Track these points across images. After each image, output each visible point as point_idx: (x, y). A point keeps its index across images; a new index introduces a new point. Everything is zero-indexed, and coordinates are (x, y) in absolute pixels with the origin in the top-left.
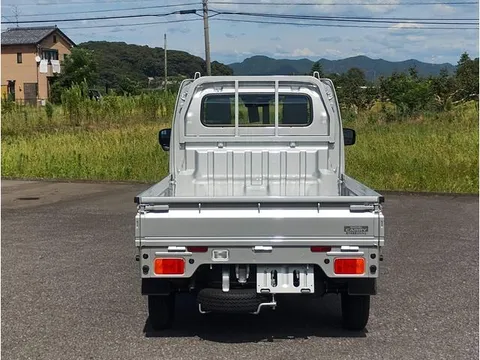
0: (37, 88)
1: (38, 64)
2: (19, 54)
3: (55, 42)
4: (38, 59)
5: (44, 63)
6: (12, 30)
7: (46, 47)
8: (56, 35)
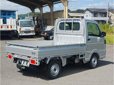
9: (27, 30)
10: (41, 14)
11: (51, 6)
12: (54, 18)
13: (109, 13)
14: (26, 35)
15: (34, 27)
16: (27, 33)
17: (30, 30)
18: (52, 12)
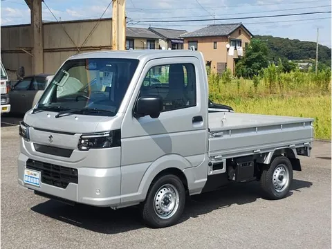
0: (226, 66)
1: (228, 49)
2: (215, 43)
3: (240, 34)
4: (228, 46)
5: (232, 48)
6: (211, 26)
7: (233, 37)
8: (241, 29)
12: (45, 48)
18: (37, 23)
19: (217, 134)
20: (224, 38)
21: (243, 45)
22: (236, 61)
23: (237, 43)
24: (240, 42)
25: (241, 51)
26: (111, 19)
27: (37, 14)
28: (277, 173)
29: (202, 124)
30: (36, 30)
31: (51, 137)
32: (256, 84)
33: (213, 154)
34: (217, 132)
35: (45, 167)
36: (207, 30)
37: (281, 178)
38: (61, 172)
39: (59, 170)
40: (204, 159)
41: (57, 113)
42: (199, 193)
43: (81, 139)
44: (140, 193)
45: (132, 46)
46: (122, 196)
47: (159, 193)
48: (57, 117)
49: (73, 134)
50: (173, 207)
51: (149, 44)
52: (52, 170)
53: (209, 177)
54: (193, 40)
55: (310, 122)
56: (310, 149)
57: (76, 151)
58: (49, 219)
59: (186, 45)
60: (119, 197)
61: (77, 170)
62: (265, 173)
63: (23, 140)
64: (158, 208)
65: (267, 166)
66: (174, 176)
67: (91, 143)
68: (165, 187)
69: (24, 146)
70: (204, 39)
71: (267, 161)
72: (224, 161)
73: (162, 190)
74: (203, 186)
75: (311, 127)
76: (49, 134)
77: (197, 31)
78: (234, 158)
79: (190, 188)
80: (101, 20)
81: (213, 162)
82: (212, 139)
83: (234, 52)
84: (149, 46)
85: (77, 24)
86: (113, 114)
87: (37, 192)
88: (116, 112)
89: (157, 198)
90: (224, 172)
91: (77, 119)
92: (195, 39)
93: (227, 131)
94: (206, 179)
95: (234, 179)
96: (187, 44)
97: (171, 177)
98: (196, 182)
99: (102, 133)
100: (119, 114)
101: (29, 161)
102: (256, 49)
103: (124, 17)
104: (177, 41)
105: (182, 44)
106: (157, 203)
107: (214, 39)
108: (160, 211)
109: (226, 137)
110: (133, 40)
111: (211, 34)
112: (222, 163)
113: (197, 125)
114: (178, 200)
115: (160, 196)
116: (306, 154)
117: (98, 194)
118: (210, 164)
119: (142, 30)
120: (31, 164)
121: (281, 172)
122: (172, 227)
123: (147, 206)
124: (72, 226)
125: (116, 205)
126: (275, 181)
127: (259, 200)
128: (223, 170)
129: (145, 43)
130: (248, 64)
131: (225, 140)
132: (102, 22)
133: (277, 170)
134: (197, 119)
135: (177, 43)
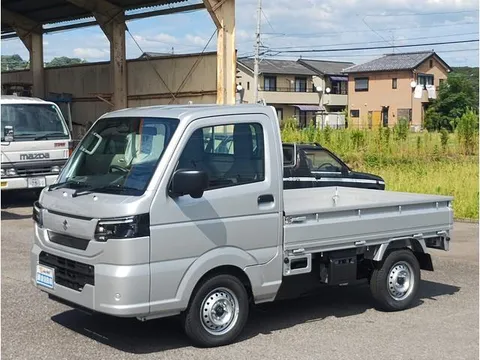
0: (410, 114)
1: (414, 89)
2: (395, 80)
3: (431, 66)
4: (413, 84)
5: (420, 88)
6: (388, 55)
7: (421, 72)
8: (433, 59)
9: (30, 156)
10: (37, 68)
11: (114, 28)
12: (130, 94)
13: (238, 75)
14: (25, 186)
15: (66, 141)
16: (29, 175)
17: (47, 155)
18: (119, 60)
19: (297, 219)
20: (408, 72)
21: (437, 82)
22: (426, 106)
23: (426, 79)
24: (431, 79)
25: (432, 92)
26: (215, 54)
27: (119, 47)
28: (395, 274)
29: (273, 205)
30: (117, 69)
31: (66, 223)
32: (444, 140)
33: (291, 246)
34: (297, 216)
35: (60, 262)
36: (383, 63)
37: (401, 281)
38: (75, 270)
39: (73, 266)
40: (277, 253)
41: (74, 191)
42: (272, 300)
43: (98, 226)
44: (178, 300)
45: (273, 86)
46: (152, 303)
47: (209, 300)
48: (75, 196)
49: (90, 219)
50: (230, 319)
51: (298, 83)
52: (66, 267)
53: (284, 278)
54: (363, 77)
55: (448, 202)
56: (448, 239)
57: (93, 242)
58: (69, 332)
59: (352, 85)
60: (148, 304)
61: (93, 267)
62: (377, 274)
63: (36, 226)
64: (207, 319)
65: (378, 265)
66: (230, 277)
67: (109, 232)
68: (217, 291)
69: (37, 234)
70: (379, 74)
71: (378, 257)
72: (309, 256)
73: (214, 296)
74: (276, 290)
75: (450, 209)
76: (64, 218)
77: (368, 64)
78: (324, 253)
79: (255, 293)
80: (203, 55)
81: (291, 257)
82: (289, 226)
83: (421, 93)
84: (298, 86)
85: (170, 61)
86: (139, 192)
87: (52, 297)
88: (145, 189)
89: (206, 306)
90: (310, 271)
91: (96, 199)
92: (365, 75)
93: (312, 216)
94: (280, 282)
95: (326, 281)
96: (354, 82)
97: (226, 277)
98: (265, 284)
99: (123, 218)
100: (148, 193)
101: (43, 254)
102: (455, 88)
103: (233, 51)
104: (340, 78)
105: (346, 82)
106: (205, 313)
107: (393, 74)
108: (210, 324)
109: (311, 223)
110: (275, 78)
111: (389, 67)
112: (306, 259)
113: (265, 207)
114: (237, 309)
115: (211, 303)
116: (442, 247)
117: (117, 299)
118: (286, 261)
119: (288, 62)
120: (46, 259)
121: (402, 273)
122: (227, 347)
123: (190, 316)
124: (95, 342)
125: (145, 316)
126: (391, 285)
127: (371, 312)
128: (308, 269)
129: (292, 82)
130: (445, 110)
131: (309, 227)
132: (206, 58)
133: (394, 270)
134: (266, 199)
135: (340, 82)
